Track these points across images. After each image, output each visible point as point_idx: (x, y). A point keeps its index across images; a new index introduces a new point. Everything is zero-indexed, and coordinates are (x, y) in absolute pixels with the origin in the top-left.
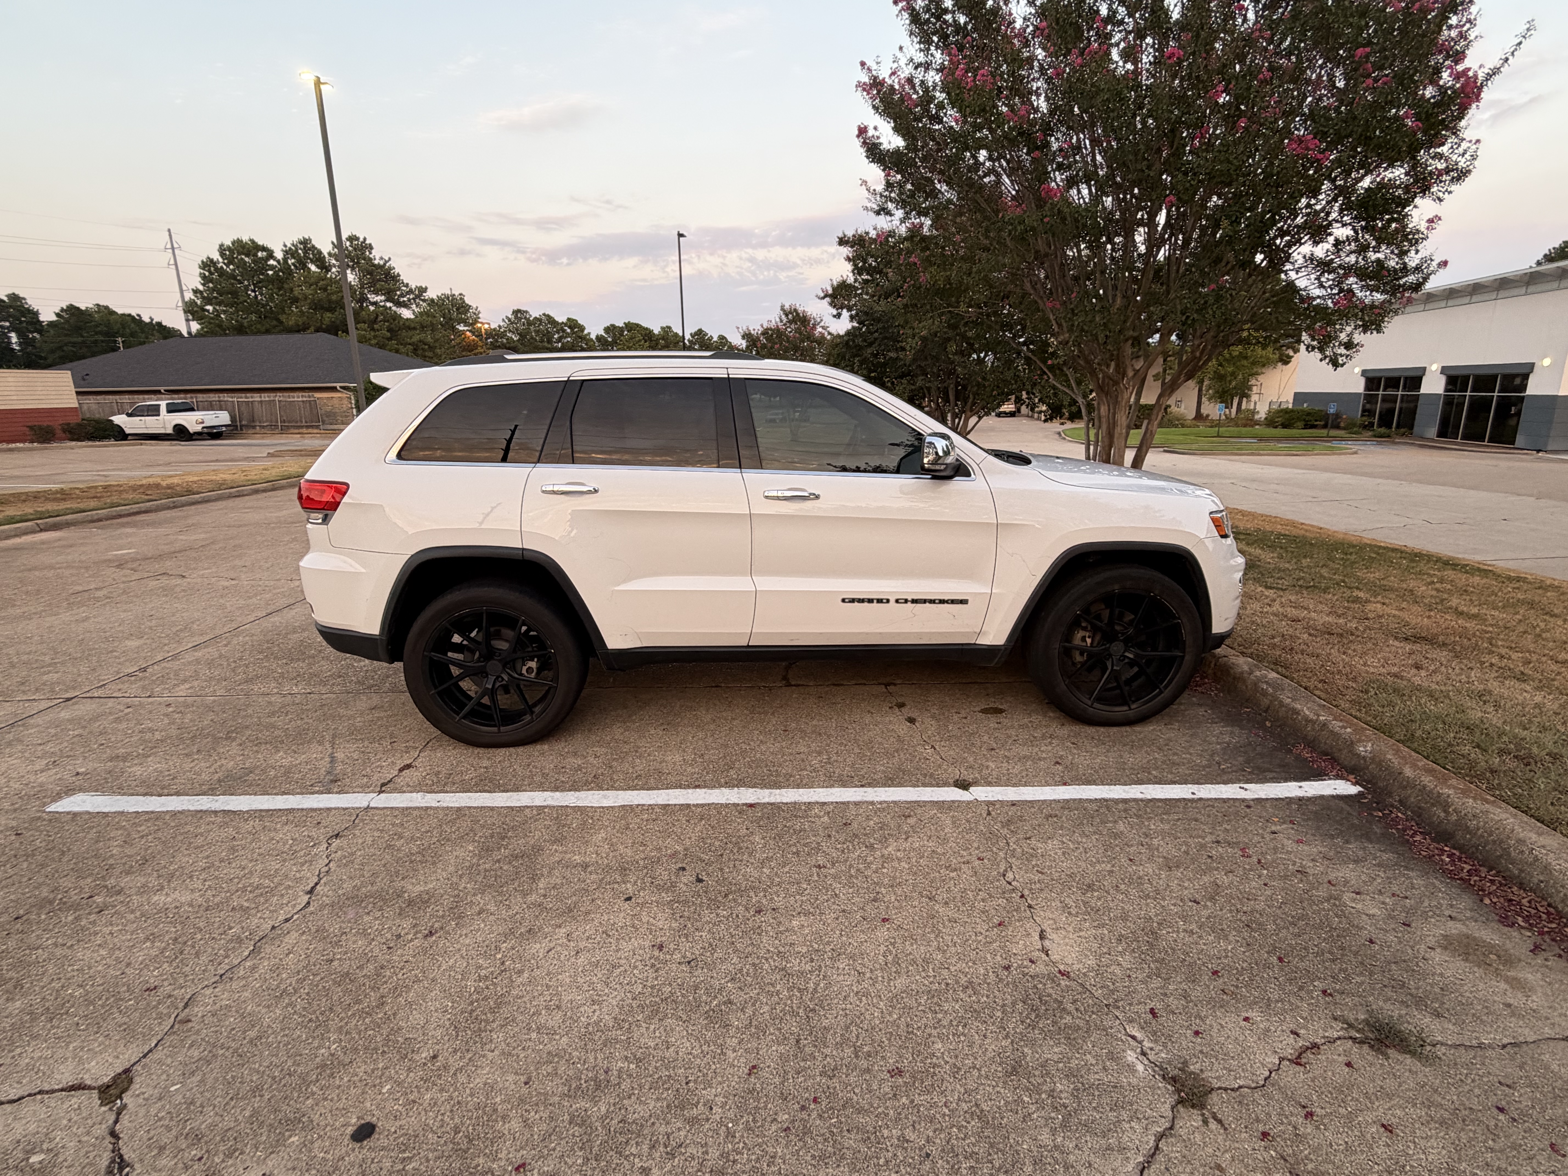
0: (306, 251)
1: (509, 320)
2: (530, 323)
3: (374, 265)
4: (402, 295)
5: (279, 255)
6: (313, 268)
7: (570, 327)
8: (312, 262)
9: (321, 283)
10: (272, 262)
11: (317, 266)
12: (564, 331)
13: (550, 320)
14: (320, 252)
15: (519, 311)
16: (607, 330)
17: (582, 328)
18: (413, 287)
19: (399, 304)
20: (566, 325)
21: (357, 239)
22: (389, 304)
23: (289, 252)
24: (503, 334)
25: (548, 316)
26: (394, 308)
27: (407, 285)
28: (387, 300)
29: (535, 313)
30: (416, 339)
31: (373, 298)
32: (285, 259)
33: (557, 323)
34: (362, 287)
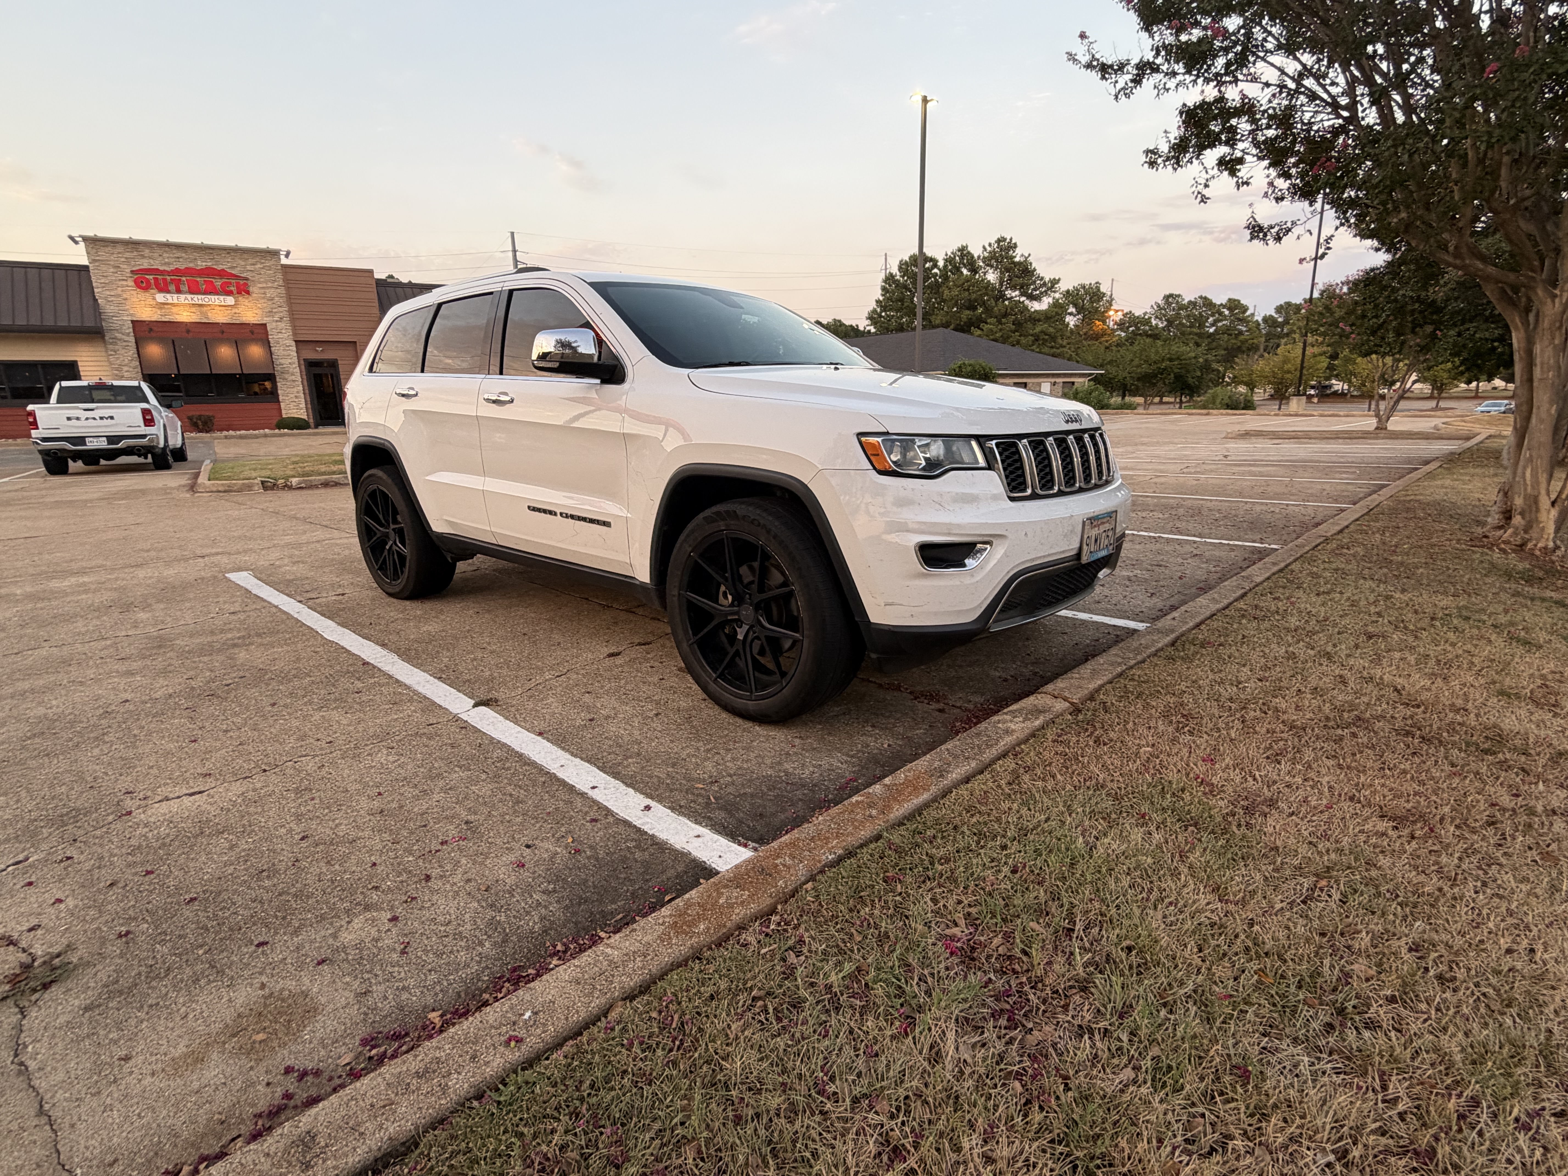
0: (962, 257)
1: (1159, 306)
2: (1182, 307)
3: (1014, 263)
4: (1035, 289)
5: (941, 264)
6: (965, 271)
7: (1229, 309)
8: (965, 266)
9: (967, 285)
10: (935, 270)
11: (969, 270)
12: (1221, 314)
13: (1207, 303)
14: (973, 257)
15: (1171, 295)
16: (1279, 309)
17: (1245, 309)
18: (1047, 280)
19: (1032, 298)
20: (1224, 306)
21: (1004, 240)
22: (1023, 299)
23: (949, 260)
24: (1147, 322)
25: (1205, 298)
26: (1027, 302)
27: (1042, 279)
28: (1022, 295)
29: (1188, 297)
30: (1038, 329)
31: (1009, 293)
32: (945, 266)
33: (1215, 305)
34: (1001, 284)
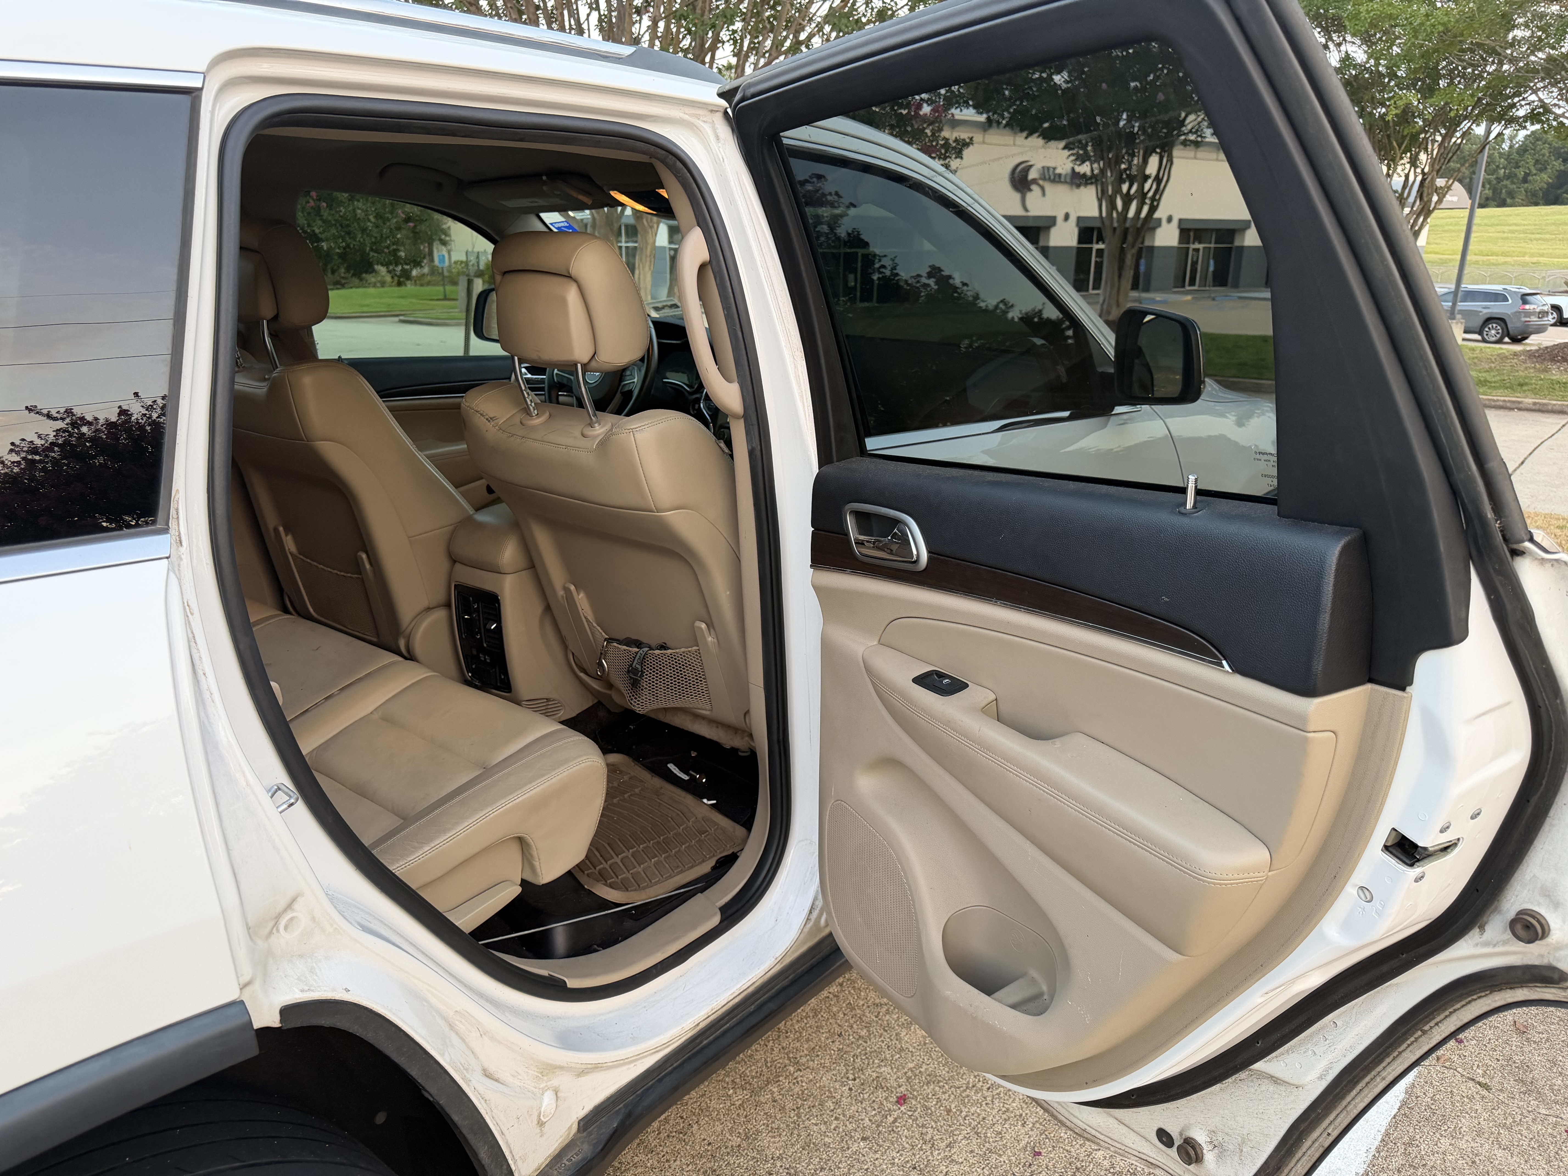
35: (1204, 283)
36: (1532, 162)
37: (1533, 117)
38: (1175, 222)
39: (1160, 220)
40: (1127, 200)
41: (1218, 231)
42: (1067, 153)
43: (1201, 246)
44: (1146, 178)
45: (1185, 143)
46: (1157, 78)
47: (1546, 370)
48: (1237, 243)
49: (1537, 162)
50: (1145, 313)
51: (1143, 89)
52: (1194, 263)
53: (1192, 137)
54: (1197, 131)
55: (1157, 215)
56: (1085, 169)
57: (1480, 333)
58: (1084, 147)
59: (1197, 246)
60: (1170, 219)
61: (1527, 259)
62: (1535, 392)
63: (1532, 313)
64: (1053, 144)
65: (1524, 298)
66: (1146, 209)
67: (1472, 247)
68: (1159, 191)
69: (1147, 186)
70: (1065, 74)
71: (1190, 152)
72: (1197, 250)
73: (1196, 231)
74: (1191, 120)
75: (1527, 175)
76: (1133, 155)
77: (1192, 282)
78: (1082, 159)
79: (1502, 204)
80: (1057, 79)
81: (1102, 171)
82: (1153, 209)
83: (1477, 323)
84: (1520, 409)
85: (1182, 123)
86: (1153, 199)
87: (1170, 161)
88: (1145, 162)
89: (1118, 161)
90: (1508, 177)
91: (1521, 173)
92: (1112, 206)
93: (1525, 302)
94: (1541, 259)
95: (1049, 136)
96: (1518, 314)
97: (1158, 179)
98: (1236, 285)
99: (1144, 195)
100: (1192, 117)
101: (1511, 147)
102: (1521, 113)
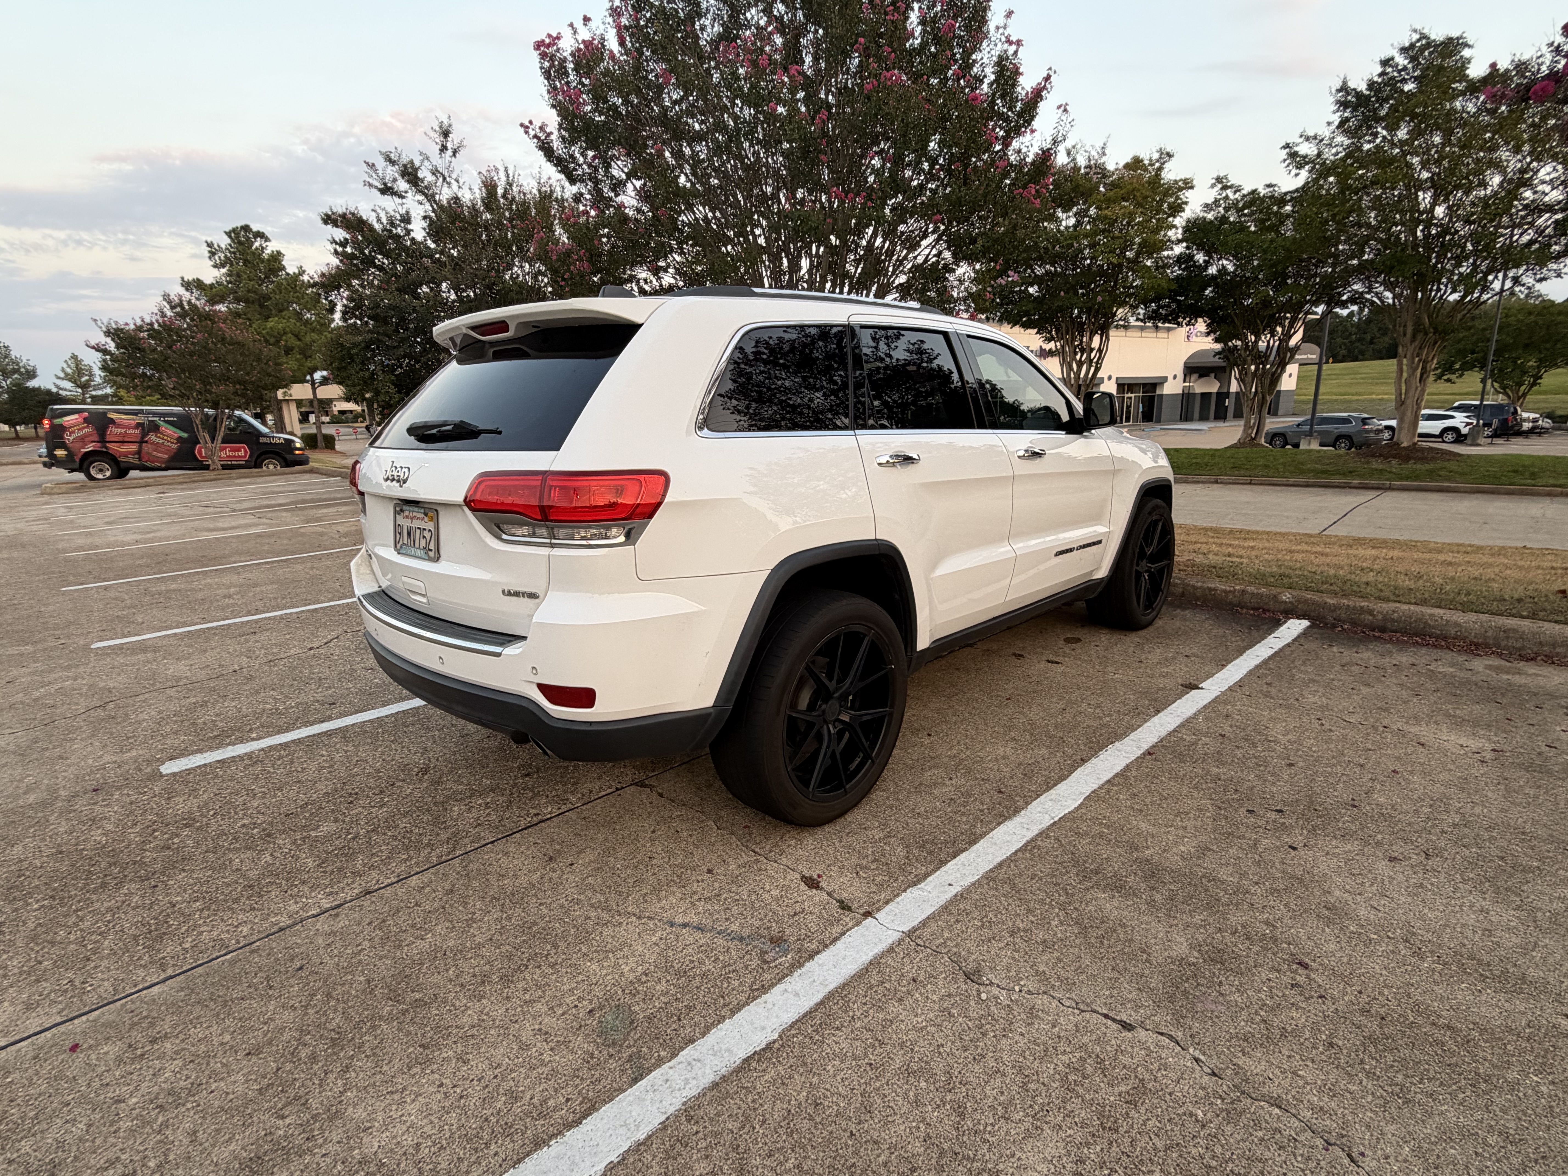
35: (1136, 420)
36: (1376, 330)
37: (1352, 301)
38: (1114, 380)
39: (1103, 379)
40: (1080, 364)
41: (1145, 385)
42: (1038, 336)
43: (1133, 395)
44: (1092, 350)
45: (1117, 327)
46: (1096, 287)
47: (1368, 463)
48: (1158, 392)
49: (1380, 329)
50: (1095, 393)
51: (1088, 294)
52: (1128, 407)
53: (1122, 323)
54: (1125, 319)
55: (1099, 375)
56: (1051, 345)
57: (1334, 446)
58: (1050, 332)
59: (1130, 395)
60: (1110, 378)
61: (1374, 396)
62: (1361, 476)
63: (1371, 431)
64: (1029, 331)
65: (1364, 421)
66: (1093, 369)
67: (1322, 389)
68: (1101, 358)
69: (1093, 355)
70: (1036, 287)
71: (1121, 332)
72: (1130, 398)
73: (1129, 385)
74: (1120, 313)
75: (1372, 339)
76: (1083, 336)
77: (1128, 420)
78: (1049, 340)
79: (1355, 359)
80: (1031, 290)
81: (1063, 347)
82: (1097, 370)
83: (1331, 439)
84: (1350, 487)
85: (1114, 314)
86: (1097, 363)
87: (1108, 338)
88: (1091, 339)
89: (1073, 340)
90: (1359, 340)
91: (1368, 337)
92: (1070, 368)
93: (1365, 424)
94: (1386, 397)
95: (1026, 326)
96: (1360, 432)
97: (1100, 350)
98: (1159, 421)
99: (1091, 361)
100: (1120, 310)
101: (1360, 319)
102: (1345, 298)
